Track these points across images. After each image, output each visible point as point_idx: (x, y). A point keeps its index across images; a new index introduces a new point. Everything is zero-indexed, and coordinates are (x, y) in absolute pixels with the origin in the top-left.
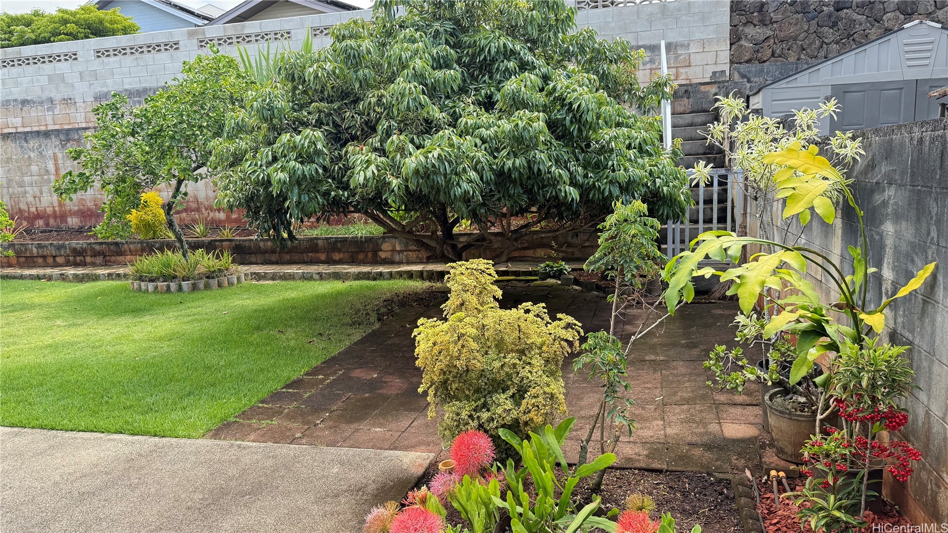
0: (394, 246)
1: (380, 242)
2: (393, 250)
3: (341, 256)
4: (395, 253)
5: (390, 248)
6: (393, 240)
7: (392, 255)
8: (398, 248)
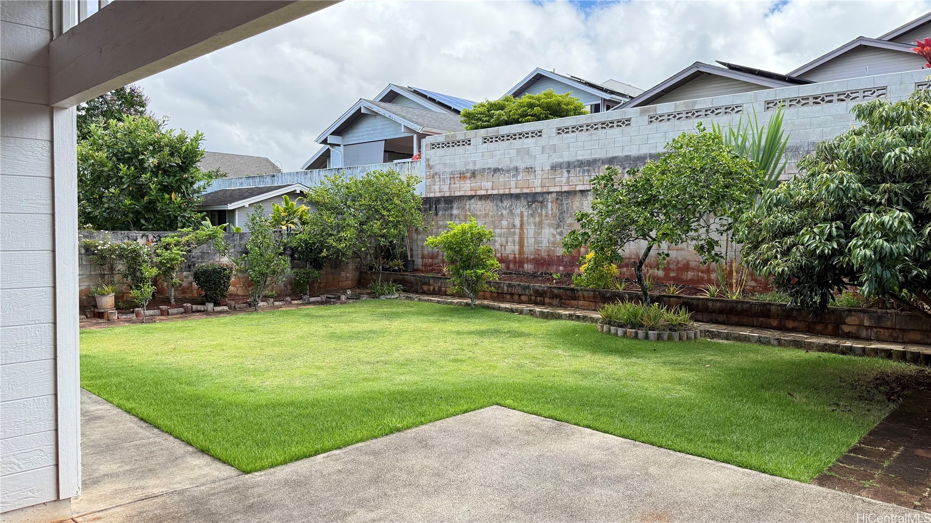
0: (862, 321)
1: (844, 315)
2: (861, 325)
3: (796, 324)
4: (862, 328)
5: (857, 323)
6: (862, 315)
7: (858, 330)
8: (866, 323)
